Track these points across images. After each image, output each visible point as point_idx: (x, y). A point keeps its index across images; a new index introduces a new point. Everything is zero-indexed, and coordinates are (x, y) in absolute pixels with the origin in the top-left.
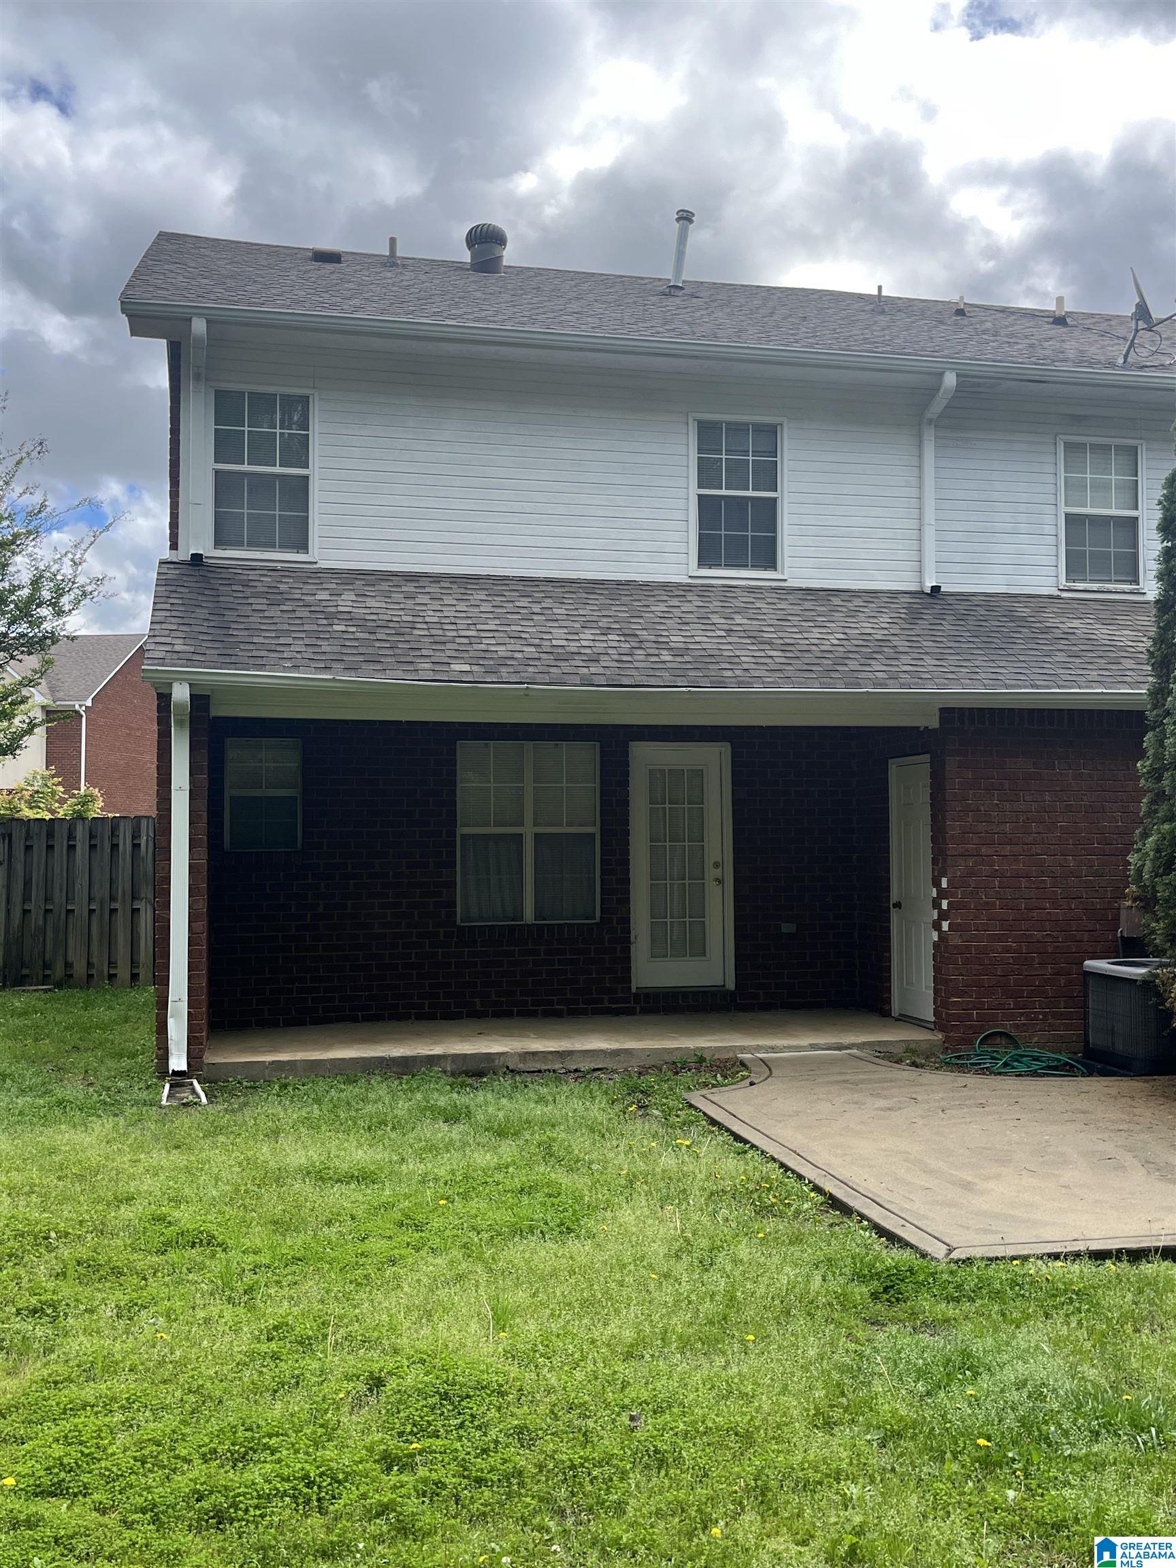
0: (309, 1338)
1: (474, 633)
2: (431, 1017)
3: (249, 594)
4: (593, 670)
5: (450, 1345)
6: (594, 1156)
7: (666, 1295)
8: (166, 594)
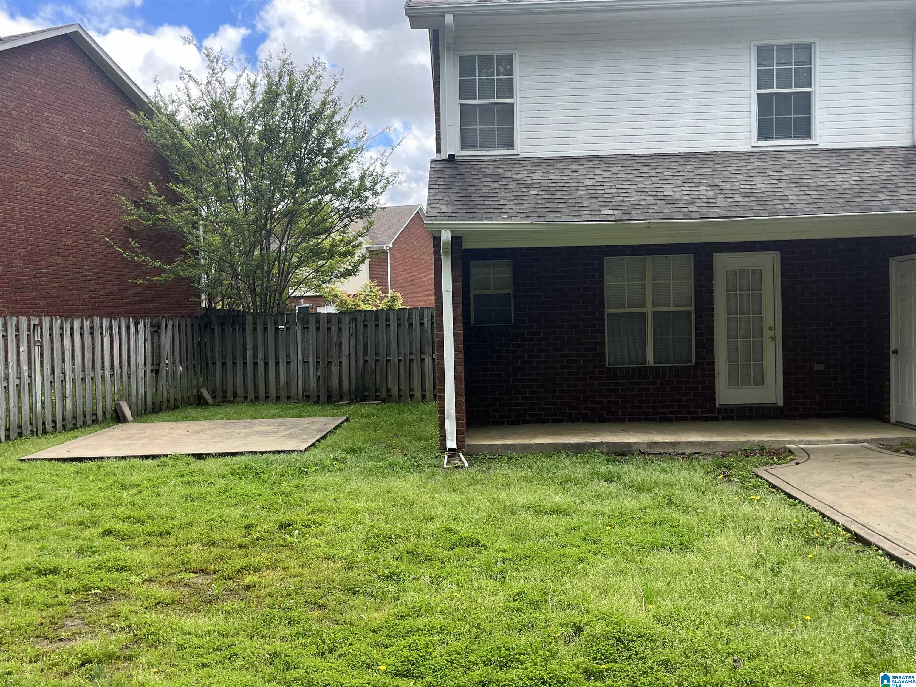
0: (537, 601)
1: (615, 191)
2: (592, 421)
3: (481, 176)
4: (691, 209)
5: (620, 610)
6: (699, 504)
7: (751, 588)
8: (436, 179)
